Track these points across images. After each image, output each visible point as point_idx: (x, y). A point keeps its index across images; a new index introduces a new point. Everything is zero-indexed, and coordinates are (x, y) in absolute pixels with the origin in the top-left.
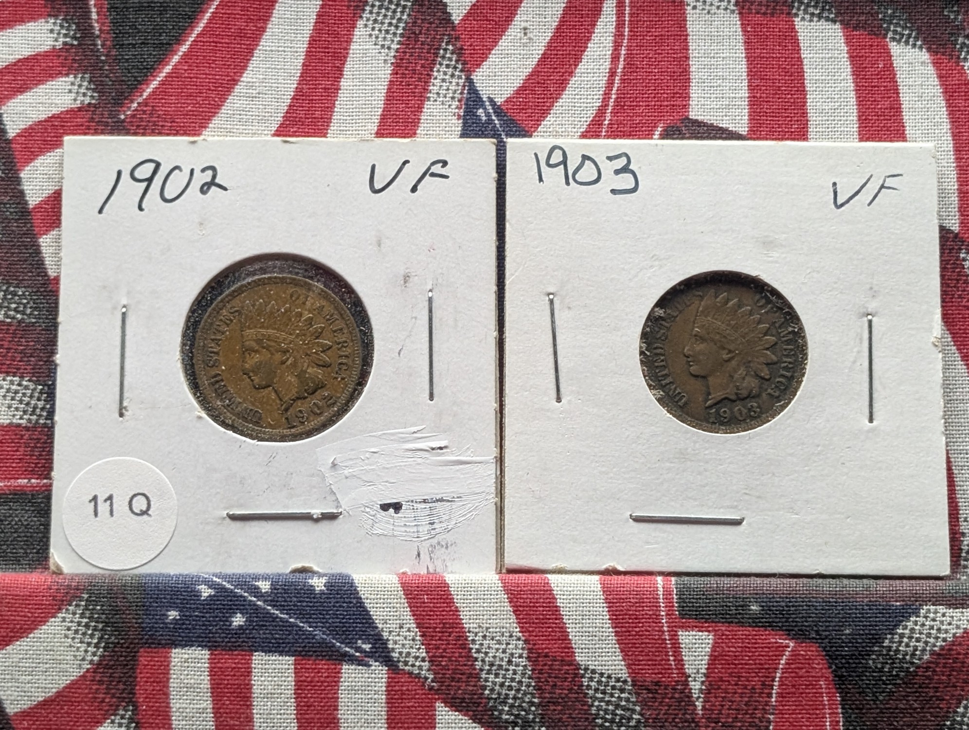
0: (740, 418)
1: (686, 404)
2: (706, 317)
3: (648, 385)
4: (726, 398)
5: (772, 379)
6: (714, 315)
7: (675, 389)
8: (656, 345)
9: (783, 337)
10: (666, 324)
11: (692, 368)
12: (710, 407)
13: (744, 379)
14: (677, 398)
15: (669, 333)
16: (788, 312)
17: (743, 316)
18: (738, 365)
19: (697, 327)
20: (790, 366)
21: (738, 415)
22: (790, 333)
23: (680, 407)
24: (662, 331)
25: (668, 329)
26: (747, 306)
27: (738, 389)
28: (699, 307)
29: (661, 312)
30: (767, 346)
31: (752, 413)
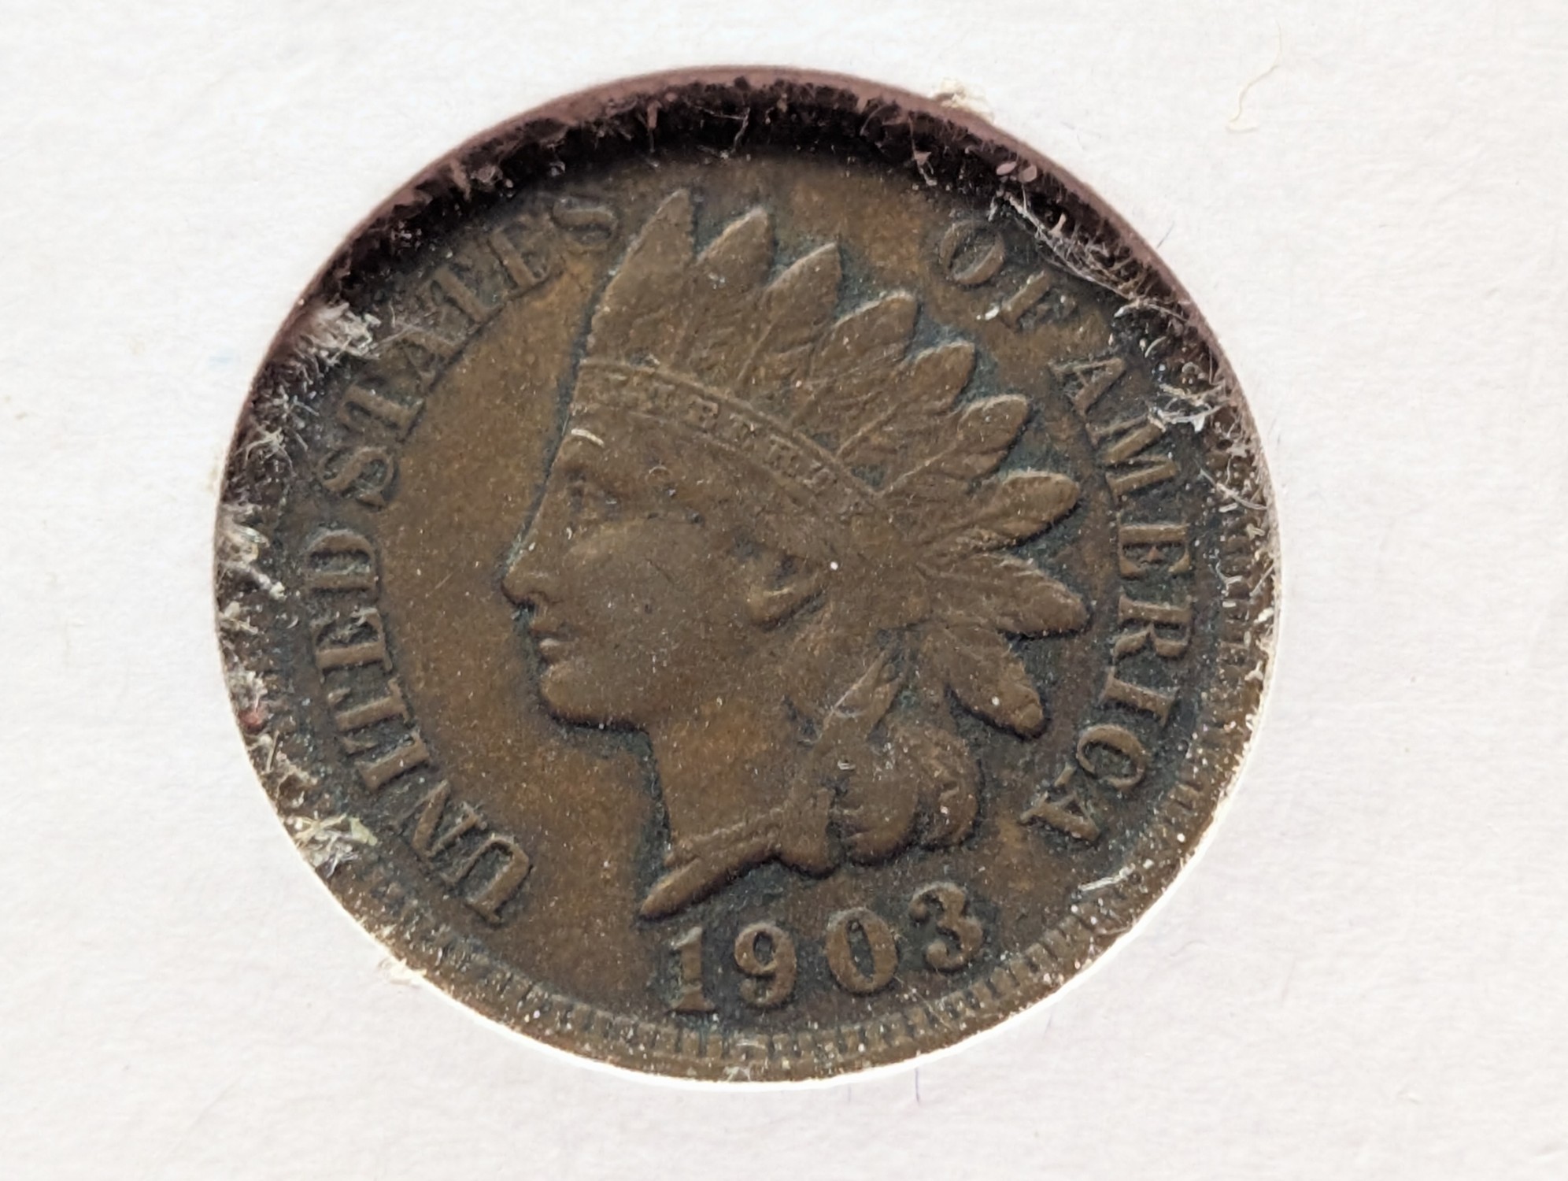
0: (858, 980)
1: (513, 895)
2: (639, 354)
3: (269, 782)
4: (775, 857)
5: (1056, 726)
6: (689, 343)
7: (447, 805)
8: (321, 538)
9: (1122, 467)
10: (391, 408)
11: (555, 671)
12: (669, 914)
13: (878, 730)
14: (460, 866)
15: (408, 464)
16: (1144, 314)
17: (862, 349)
18: (843, 647)
19: (582, 419)
20: (1169, 644)
21: (842, 961)
22: (1158, 442)
23: (482, 918)
24: (363, 450)
25: (403, 433)
26: (889, 285)
27: (839, 796)
28: (596, 299)
29: (357, 328)
30: (1018, 526)
31: (936, 947)
